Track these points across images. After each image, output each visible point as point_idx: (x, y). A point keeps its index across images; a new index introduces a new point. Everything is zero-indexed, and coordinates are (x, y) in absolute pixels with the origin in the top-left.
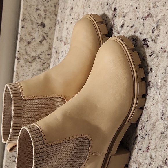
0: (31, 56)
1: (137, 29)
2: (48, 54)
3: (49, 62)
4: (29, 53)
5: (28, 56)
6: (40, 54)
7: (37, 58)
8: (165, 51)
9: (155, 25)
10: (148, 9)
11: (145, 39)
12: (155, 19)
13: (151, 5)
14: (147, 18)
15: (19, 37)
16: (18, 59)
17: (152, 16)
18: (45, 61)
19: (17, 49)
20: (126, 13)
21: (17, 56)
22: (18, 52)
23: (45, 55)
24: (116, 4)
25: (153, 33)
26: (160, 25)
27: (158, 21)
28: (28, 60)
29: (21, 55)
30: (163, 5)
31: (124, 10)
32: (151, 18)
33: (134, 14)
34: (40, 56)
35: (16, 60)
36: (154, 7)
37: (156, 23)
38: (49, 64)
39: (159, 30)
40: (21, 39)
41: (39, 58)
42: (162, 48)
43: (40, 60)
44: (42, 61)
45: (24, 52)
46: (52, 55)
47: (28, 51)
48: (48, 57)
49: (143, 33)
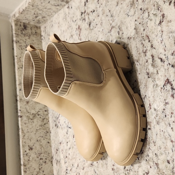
0: (32, 114)
1: (108, 40)
2: (46, 111)
3: (47, 117)
4: (29, 111)
5: (29, 114)
6: (39, 111)
7: (37, 115)
8: (131, 38)
9: (118, 30)
10: (110, 25)
11: (116, 41)
12: (117, 27)
13: (111, 22)
14: (112, 30)
15: (18, 99)
16: (21, 117)
17: (114, 27)
18: (44, 117)
19: (19, 108)
20: (97, 38)
21: (19, 114)
22: (20, 110)
23: (43, 112)
24: (88, 38)
25: (119, 34)
26: (121, 28)
27: (119, 26)
28: (29, 117)
29: (23, 113)
30: (118, 16)
31: (95, 38)
32: (114, 28)
33: (102, 34)
34: (39, 113)
35: (20, 119)
36: (113, 22)
37: (118, 28)
38: (48, 120)
39: (122, 30)
40: (21, 99)
41: (38, 115)
42: (128, 38)
43: (40, 116)
44: (41, 117)
45: (25, 111)
46: (49, 111)
47: (28, 110)
48: (46, 113)
49: (113, 40)
